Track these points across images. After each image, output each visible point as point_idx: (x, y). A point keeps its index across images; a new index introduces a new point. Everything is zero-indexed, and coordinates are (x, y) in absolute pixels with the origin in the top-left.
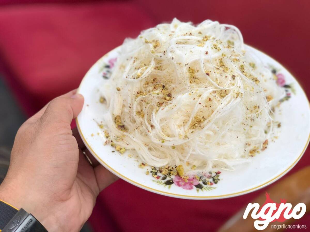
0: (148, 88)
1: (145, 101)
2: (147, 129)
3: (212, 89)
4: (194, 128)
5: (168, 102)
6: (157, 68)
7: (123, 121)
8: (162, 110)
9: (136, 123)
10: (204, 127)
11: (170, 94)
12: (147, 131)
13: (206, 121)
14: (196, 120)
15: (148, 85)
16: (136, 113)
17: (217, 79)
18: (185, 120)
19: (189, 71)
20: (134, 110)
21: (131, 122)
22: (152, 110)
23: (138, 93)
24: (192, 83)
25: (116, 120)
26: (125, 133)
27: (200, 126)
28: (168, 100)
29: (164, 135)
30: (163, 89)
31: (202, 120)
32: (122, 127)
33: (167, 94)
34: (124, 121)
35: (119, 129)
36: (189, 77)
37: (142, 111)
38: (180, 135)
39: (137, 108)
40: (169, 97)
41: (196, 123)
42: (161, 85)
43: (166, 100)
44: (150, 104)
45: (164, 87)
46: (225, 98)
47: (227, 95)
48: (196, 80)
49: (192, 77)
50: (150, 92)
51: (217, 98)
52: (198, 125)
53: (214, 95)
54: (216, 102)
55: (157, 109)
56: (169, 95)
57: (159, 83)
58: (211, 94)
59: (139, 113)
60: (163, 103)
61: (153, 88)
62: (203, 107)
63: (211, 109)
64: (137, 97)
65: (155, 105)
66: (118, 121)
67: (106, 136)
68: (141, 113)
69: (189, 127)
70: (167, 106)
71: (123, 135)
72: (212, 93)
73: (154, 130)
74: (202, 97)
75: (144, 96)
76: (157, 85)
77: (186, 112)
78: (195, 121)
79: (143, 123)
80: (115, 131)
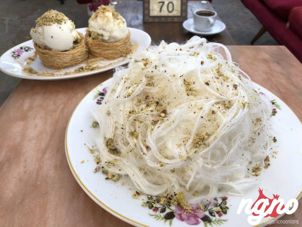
0: (141, 106)
1: (138, 120)
2: (142, 152)
3: (214, 100)
4: (197, 147)
5: (163, 118)
6: (148, 85)
7: (115, 144)
8: (158, 128)
9: (129, 145)
10: (209, 145)
11: (164, 110)
12: (142, 153)
13: (212, 138)
14: (198, 137)
15: (140, 103)
16: (129, 134)
17: (217, 89)
18: (185, 138)
19: (185, 83)
20: (127, 131)
21: (124, 144)
22: (147, 129)
23: (130, 113)
24: (189, 96)
25: (108, 143)
26: (117, 158)
27: (204, 144)
28: (164, 117)
29: (161, 157)
30: (157, 106)
31: (206, 137)
32: (115, 151)
33: (162, 110)
34: (117, 144)
35: (111, 153)
36: (185, 90)
37: (135, 131)
38: (180, 156)
39: (129, 128)
40: (165, 114)
41: (199, 141)
42: (155, 101)
43: (161, 118)
44: (144, 123)
45: (157, 103)
46: (231, 110)
47: (232, 105)
48: (194, 92)
49: (189, 90)
50: (143, 110)
51: (221, 110)
52: (202, 143)
53: (218, 106)
54: (221, 115)
55: (153, 127)
56: (164, 112)
57: (152, 100)
58: (213, 105)
59: (132, 134)
60: (159, 120)
61: (145, 105)
62: (206, 121)
63: (215, 123)
64: (129, 116)
65: (150, 123)
66: (110, 145)
67: (96, 162)
68: (135, 134)
69: (191, 146)
70: (163, 124)
71: (115, 160)
72: (215, 105)
73: (150, 152)
74: (203, 109)
75: (137, 115)
76: (150, 103)
77: (186, 129)
78: (198, 139)
79: (137, 145)
80: (106, 156)
